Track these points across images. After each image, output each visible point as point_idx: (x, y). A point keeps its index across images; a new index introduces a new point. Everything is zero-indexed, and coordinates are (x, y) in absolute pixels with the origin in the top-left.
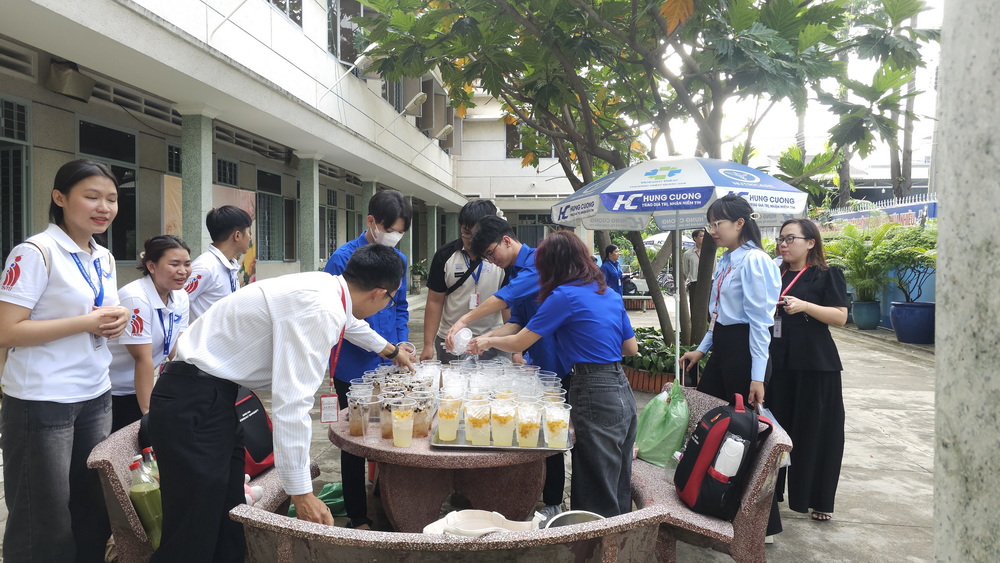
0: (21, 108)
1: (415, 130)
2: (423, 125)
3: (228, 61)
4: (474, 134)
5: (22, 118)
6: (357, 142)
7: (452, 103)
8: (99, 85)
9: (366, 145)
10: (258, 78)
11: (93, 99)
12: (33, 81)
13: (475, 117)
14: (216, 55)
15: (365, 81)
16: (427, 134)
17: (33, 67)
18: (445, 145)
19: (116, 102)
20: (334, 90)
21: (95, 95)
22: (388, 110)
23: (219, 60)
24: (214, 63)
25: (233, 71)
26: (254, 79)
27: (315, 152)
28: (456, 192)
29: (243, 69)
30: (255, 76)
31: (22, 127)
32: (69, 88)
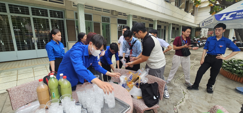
0: (109, 18)
1: (184, 12)
2: (186, 10)
3: (131, 3)
4: (201, 11)
5: (109, 19)
6: (165, 15)
7: (195, 4)
8: (119, 13)
9: (167, 16)
10: (138, 5)
11: (118, 15)
12: (110, 14)
13: (202, 7)
14: (128, 2)
15: (170, 3)
16: (187, 12)
17: (110, 12)
18: (193, 14)
19: (123, 15)
20: (161, 5)
21: (119, 14)
22: (176, 8)
23: (129, 3)
24: (128, 4)
25: (132, 5)
26: (137, 6)
27: (156, 19)
28: (195, 24)
29: (134, 4)
30: (137, 5)
31: (109, 21)
32: (114, 14)
